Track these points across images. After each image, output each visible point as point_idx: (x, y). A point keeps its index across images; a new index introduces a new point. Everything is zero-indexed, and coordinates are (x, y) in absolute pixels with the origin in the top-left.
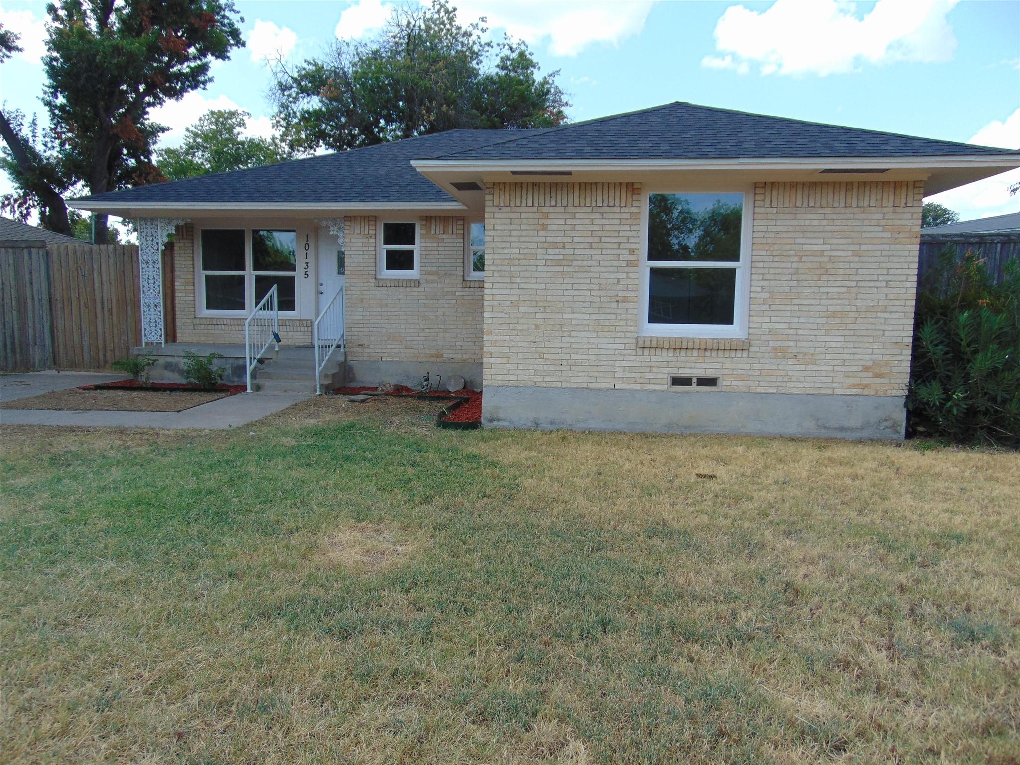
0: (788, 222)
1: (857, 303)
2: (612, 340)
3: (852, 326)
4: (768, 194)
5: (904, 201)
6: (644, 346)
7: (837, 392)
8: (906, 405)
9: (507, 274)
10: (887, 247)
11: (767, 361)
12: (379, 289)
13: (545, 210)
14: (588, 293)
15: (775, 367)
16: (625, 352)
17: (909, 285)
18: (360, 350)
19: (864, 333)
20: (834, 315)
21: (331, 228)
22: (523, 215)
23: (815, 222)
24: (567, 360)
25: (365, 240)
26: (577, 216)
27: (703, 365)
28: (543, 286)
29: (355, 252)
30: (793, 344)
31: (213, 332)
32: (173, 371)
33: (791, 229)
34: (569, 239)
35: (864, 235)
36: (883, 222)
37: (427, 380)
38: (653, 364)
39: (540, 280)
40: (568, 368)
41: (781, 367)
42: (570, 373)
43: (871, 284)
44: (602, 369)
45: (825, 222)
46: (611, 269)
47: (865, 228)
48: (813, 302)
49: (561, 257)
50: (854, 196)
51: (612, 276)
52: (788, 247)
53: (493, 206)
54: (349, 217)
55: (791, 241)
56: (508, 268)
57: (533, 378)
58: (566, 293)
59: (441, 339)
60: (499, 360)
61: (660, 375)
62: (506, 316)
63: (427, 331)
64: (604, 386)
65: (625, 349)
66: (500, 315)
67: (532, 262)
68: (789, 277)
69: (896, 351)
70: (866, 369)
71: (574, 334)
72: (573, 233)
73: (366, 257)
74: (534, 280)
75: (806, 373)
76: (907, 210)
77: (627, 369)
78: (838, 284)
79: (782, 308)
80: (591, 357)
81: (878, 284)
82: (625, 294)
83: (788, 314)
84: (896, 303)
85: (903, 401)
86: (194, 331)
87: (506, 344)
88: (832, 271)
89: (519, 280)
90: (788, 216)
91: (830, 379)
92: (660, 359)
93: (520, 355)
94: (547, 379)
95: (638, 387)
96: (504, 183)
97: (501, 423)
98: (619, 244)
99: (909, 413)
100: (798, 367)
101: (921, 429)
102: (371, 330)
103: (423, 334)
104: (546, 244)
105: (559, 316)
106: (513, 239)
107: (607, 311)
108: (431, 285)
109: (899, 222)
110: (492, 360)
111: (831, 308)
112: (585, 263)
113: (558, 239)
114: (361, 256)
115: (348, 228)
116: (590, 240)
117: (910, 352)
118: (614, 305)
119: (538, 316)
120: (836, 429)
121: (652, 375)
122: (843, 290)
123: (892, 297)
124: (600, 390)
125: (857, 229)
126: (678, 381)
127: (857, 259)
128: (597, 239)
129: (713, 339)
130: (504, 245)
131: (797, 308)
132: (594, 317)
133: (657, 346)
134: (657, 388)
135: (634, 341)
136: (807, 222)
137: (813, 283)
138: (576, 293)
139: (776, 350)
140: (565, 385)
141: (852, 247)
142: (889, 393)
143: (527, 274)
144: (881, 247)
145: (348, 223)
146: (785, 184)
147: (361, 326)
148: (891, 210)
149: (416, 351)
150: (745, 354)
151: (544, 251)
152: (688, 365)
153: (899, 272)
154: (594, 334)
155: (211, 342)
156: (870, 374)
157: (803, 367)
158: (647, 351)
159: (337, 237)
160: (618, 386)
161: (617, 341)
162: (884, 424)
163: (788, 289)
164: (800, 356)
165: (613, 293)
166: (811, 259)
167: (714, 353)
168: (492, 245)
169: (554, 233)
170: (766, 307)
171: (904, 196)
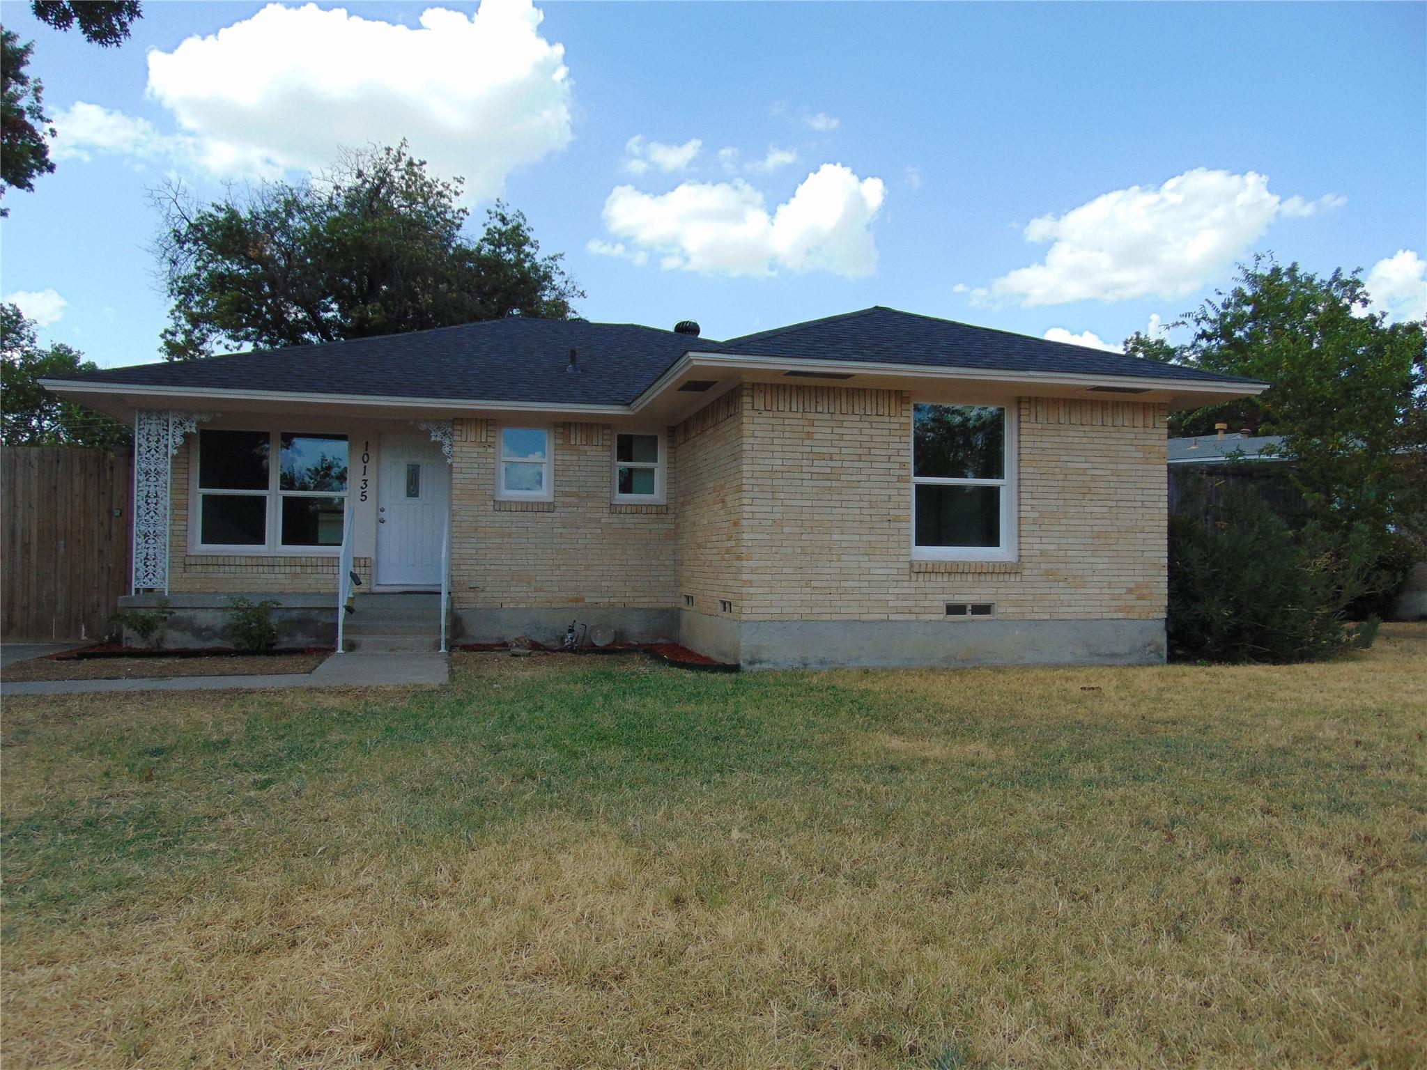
0: (1052, 439)
1: (1118, 523)
2: (884, 565)
3: (1114, 547)
4: (1033, 409)
5: (1152, 423)
6: (918, 570)
7: (1106, 616)
8: (1167, 628)
9: (768, 489)
10: (1140, 467)
11: (1041, 584)
12: (498, 513)
13: (810, 416)
14: (858, 511)
15: (1047, 591)
16: (899, 578)
17: (1161, 505)
18: (472, 594)
19: (1126, 554)
20: (1098, 535)
21: (433, 434)
22: (786, 422)
23: (1077, 440)
24: (837, 588)
25: (481, 450)
26: (845, 424)
27: (978, 591)
28: (809, 503)
29: (468, 465)
30: (1063, 566)
31: (214, 576)
32: (183, 630)
33: (1055, 446)
34: (837, 451)
35: (1121, 454)
36: (1136, 442)
37: (571, 631)
38: (927, 591)
39: (805, 496)
40: (838, 597)
41: (1053, 591)
42: (840, 603)
43: (1129, 504)
44: (875, 597)
45: (1085, 440)
46: (882, 485)
47: (1120, 448)
48: (1078, 522)
49: (828, 470)
50: (1110, 414)
51: (883, 492)
52: (1053, 464)
53: (753, 409)
54: (460, 420)
55: (1056, 458)
56: (769, 482)
57: (800, 610)
58: (834, 511)
59: (583, 578)
60: (760, 590)
61: (936, 604)
62: (769, 537)
63: (564, 568)
64: (877, 617)
65: (898, 574)
66: (761, 537)
67: (796, 475)
68: (1056, 496)
69: (1154, 572)
70: (1130, 591)
71: (844, 558)
72: (842, 444)
73: (482, 471)
74: (798, 496)
75: (1076, 597)
76: (1155, 431)
77: (901, 597)
78: (1100, 503)
79: (1051, 528)
80: (863, 584)
81: (1134, 504)
82: (897, 512)
83: (1057, 534)
84: (1152, 523)
85: (1162, 624)
86: (184, 575)
87: (768, 571)
88: (1095, 490)
89: (782, 496)
90: (1052, 433)
91: (1098, 603)
92: (933, 585)
93: (784, 584)
94: (816, 610)
95: (913, 617)
96: (765, 384)
97: (765, 666)
98: (890, 456)
99: (1170, 636)
100: (1068, 591)
101: (1179, 652)
102: (488, 567)
103: (557, 572)
104: (811, 455)
105: (827, 537)
106: (777, 448)
107: (880, 531)
108: (570, 510)
109: (1148, 443)
110: (752, 590)
111: (1096, 528)
112: (854, 478)
113: (825, 450)
114: (477, 471)
115: (459, 433)
116: (859, 451)
117: (1166, 573)
118: (886, 525)
119: (804, 537)
120: (1106, 655)
121: (927, 604)
122: (1104, 510)
123: (1148, 517)
124: (873, 622)
125: (1113, 448)
126: (954, 609)
127: (1115, 479)
128: (866, 451)
129: (988, 563)
130: (765, 455)
131: (1064, 528)
132: (865, 538)
133: (933, 570)
134: (933, 617)
135: (907, 565)
136: (1070, 440)
137: (1078, 503)
138: (845, 511)
139: (1048, 573)
140: (835, 617)
141: (1111, 466)
142: (1151, 615)
143: (793, 489)
144: (1135, 467)
145: (459, 427)
146: (1048, 399)
147: (474, 562)
148: (1142, 430)
149: (549, 595)
150: (1018, 578)
151: (810, 463)
152: (964, 591)
153: (1152, 492)
154: (866, 558)
155: (212, 590)
156: (1134, 597)
157: (1073, 591)
158: (921, 576)
159: (441, 444)
160: (892, 617)
161: (891, 565)
162: (1148, 649)
163: (1055, 509)
164: (1070, 580)
165: (885, 512)
166: (1074, 477)
167: (989, 577)
168: (751, 454)
169: (820, 443)
170: (1036, 527)
171: (1151, 418)
